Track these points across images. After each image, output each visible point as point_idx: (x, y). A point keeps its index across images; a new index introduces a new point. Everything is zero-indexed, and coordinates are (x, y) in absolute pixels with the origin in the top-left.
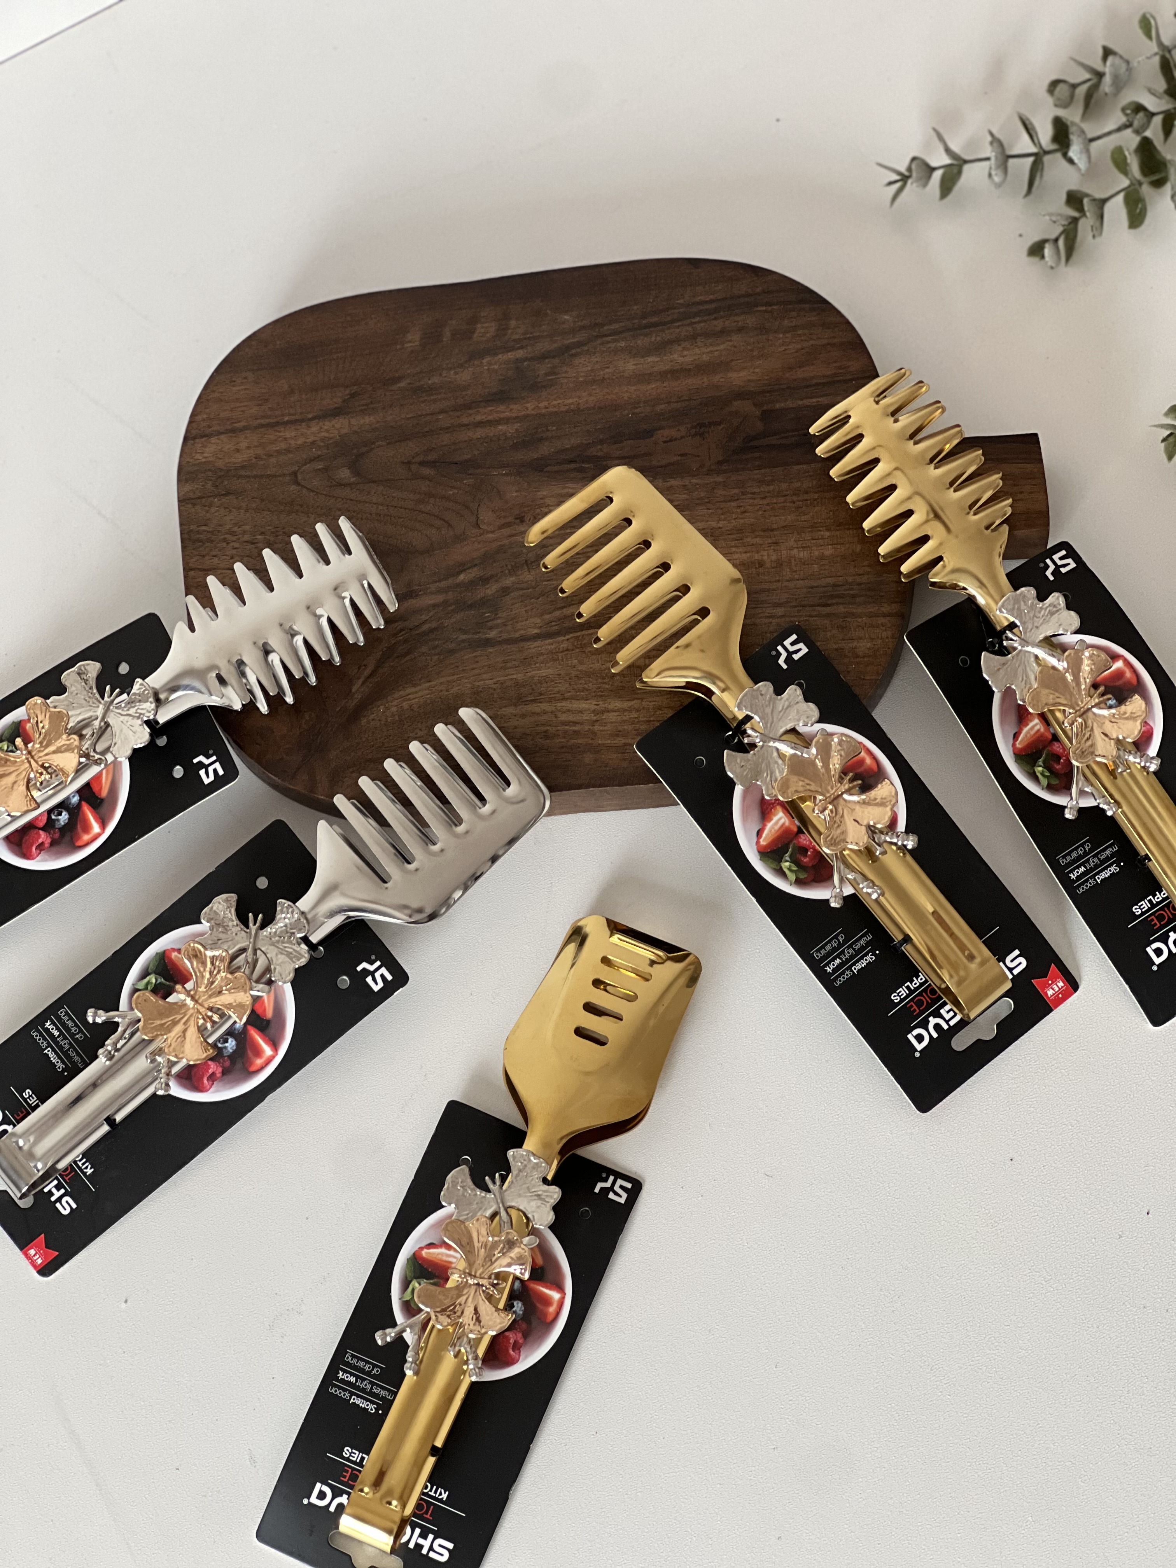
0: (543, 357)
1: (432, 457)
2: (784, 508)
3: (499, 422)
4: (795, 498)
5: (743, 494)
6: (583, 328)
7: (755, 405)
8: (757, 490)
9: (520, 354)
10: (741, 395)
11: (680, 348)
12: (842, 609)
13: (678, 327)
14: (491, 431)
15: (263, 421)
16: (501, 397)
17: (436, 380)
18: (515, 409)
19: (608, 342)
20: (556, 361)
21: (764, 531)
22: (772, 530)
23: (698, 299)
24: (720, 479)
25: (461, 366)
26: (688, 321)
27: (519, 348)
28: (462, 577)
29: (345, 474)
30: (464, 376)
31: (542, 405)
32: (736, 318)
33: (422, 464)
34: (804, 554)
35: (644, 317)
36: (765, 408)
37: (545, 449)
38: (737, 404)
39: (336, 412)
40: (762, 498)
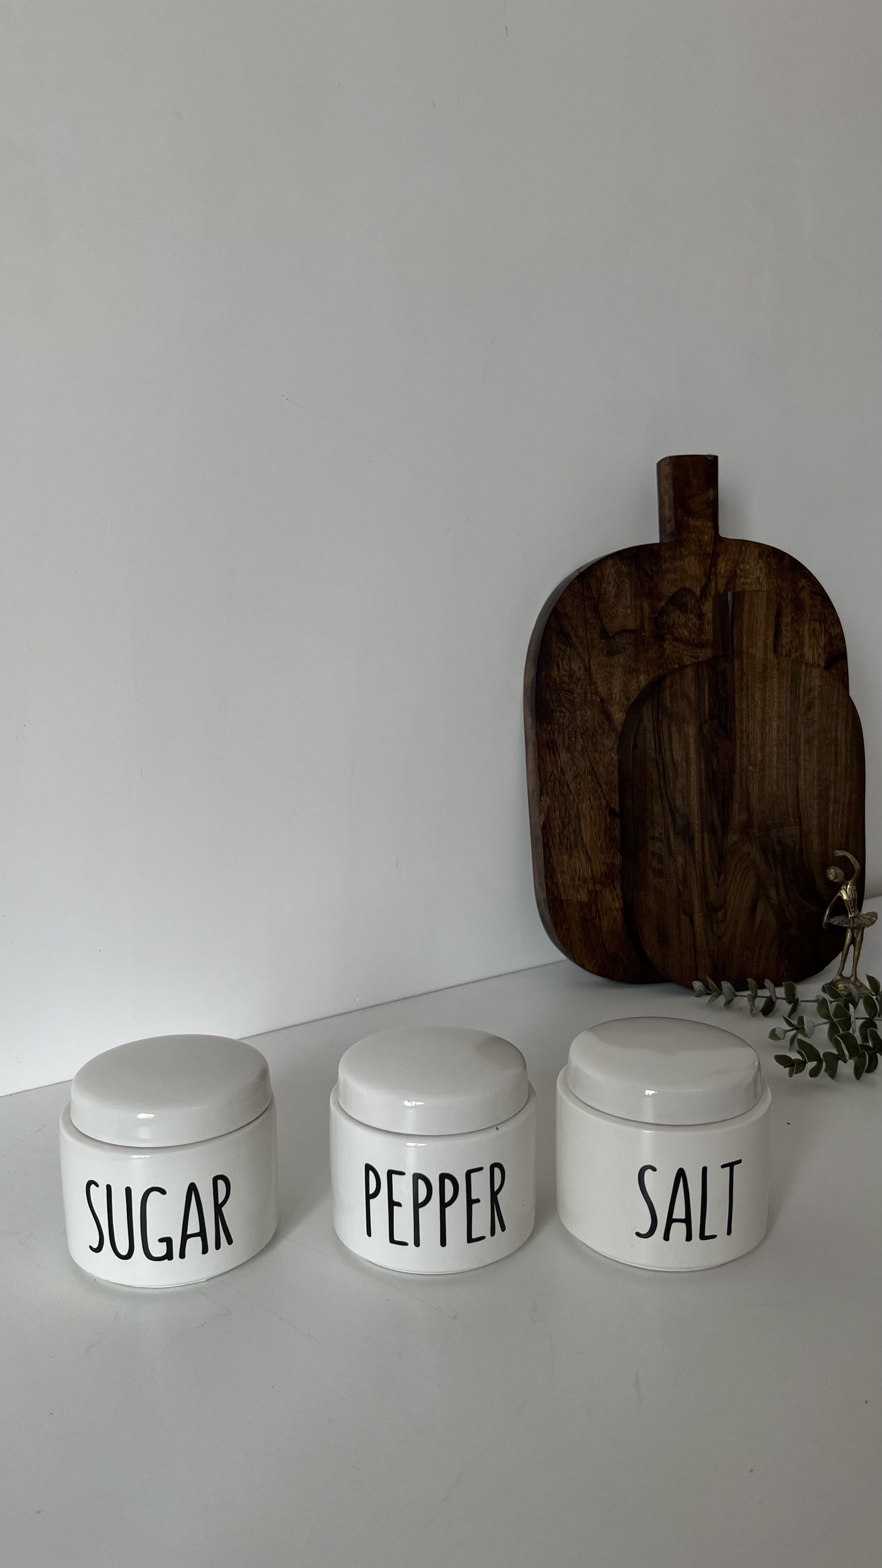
0: (674, 822)
1: (716, 875)
2: (754, 713)
3: (703, 842)
4: (750, 707)
5: (746, 731)
6: (662, 802)
7: (705, 723)
8: (745, 724)
9: (671, 833)
10: (700, 729)
11: (676, 756)
12: (802, 690)
13: (665, 756)
14: (707, 846)
15: (693, 953)
16: (691, 841)
17: (680, 872)
18: (697, 835)
19: (670, 791)
20: (677, 815)
21: (763, 723)
22: (764, 719)
23: (653, 746)
24: (738, 741)
25: (675, 860)
26: (663, 752)
27: (669, 832)
28: (771, 861)
29: (720, 915)
30: (680, 859)
31: (696, 822)
32: (664, 728)
33: (719, 878)
34: (776, 705)
35: (659, 772)
36: (707, 718)
37: (717, 821)
38: (705, 731)
39: (691, 918)
40: (749, 722)
